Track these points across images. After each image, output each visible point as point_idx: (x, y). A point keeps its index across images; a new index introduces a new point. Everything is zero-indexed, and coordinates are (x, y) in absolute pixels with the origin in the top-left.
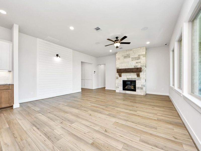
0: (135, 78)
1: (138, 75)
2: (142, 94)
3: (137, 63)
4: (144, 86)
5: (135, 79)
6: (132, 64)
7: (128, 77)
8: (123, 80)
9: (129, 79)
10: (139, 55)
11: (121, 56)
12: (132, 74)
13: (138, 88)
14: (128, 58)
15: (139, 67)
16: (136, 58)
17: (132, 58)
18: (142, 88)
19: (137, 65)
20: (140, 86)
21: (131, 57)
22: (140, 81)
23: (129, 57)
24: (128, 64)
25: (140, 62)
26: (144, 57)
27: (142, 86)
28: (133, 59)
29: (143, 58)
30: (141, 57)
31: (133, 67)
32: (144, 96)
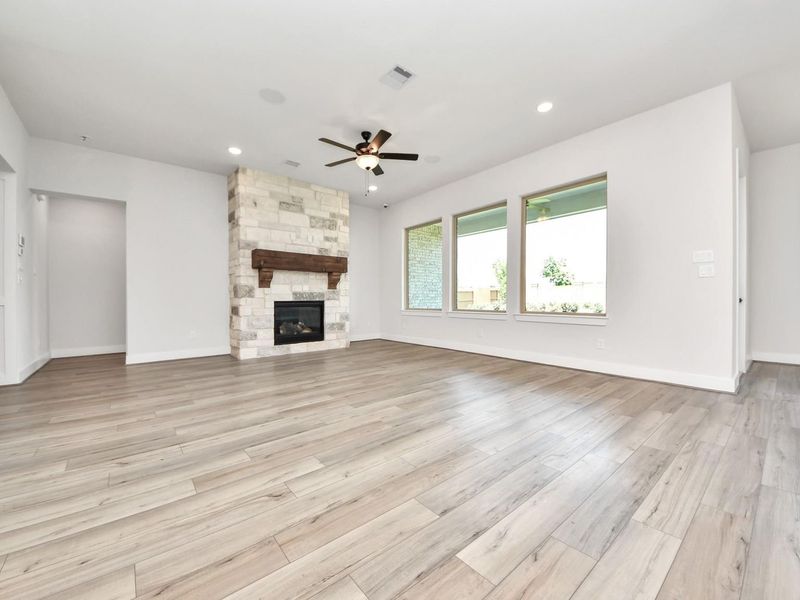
0: (321, 291)
1: (333, 284)
2: (342, 344)
3: (327, 239)
4: (347, 318)
5: (322, 295)
6: (310, 243)
7: (298, 289)
8: (275, 302)
9: (301, 294)
10: (333, 215)
11: (267, 194)
12: (312, 277)
13: (332, 325)
14: (295, 212)
15: (334, 253)
16: (324, 220)
17: (312, 217)
18: (341, 327)
19: (327, 245)
20: (338, 321)
21: (307, 211)
22: (337, 302)
23: (302, 210)
24: (298, 237)
25: (336, 240)
26: (345, 224)
27: (342, 317)
28: (315, 222)
29: (343, 228)
30: (340, 222)
31: (315, 252)
32: (347, 349)
